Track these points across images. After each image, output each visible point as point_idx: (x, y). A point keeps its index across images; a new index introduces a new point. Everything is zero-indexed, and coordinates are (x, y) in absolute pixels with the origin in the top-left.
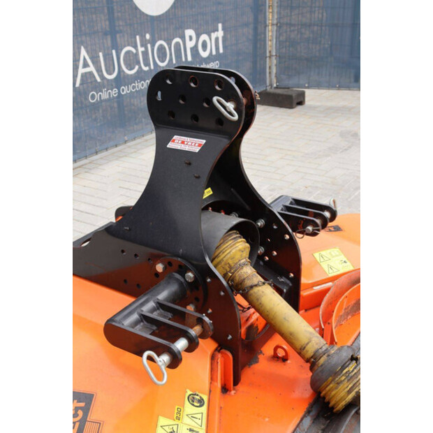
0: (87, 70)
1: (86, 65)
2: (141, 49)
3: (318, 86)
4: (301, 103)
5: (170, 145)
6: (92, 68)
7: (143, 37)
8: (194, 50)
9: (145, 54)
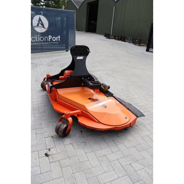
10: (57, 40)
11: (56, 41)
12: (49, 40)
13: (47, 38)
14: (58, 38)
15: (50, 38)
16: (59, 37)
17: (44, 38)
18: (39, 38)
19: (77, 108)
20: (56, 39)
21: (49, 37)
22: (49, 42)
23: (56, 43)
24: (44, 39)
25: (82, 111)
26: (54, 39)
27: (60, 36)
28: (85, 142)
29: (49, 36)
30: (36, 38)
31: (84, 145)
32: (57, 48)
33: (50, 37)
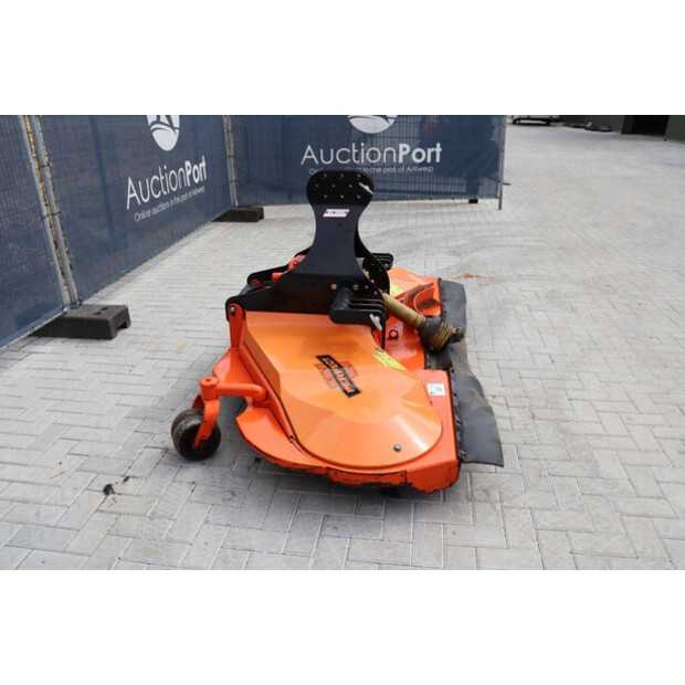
0: (132, 195)
1: (132, 192)
2: (162, 178)
3: (272, 203)
4: (262, 217)
5: (325, 215)
6: (135, 194)
7: (162, 168)
8: (191, 176)
9: (164, 180)
10: (429, 161)
11: (424, 164)
12: (401, 161)
13: (391, 152)
14: (434, 154)
15: (402, 153)
16: (438, 149)
17: (382, 152)
18: (365, 152)
19: (263, 379)
20: (427, 155)
21: (401, 150)
22: (401, 165)
23: (425, 169)
24: (382, 157)
25: (267, 393)
26: (419, 155)
27: (441, 147)
28: (236, 491)
29: (402, 146)
30: (354, 151)
31: (223, 500)
32: (427, 189)
33: (405, 149)
